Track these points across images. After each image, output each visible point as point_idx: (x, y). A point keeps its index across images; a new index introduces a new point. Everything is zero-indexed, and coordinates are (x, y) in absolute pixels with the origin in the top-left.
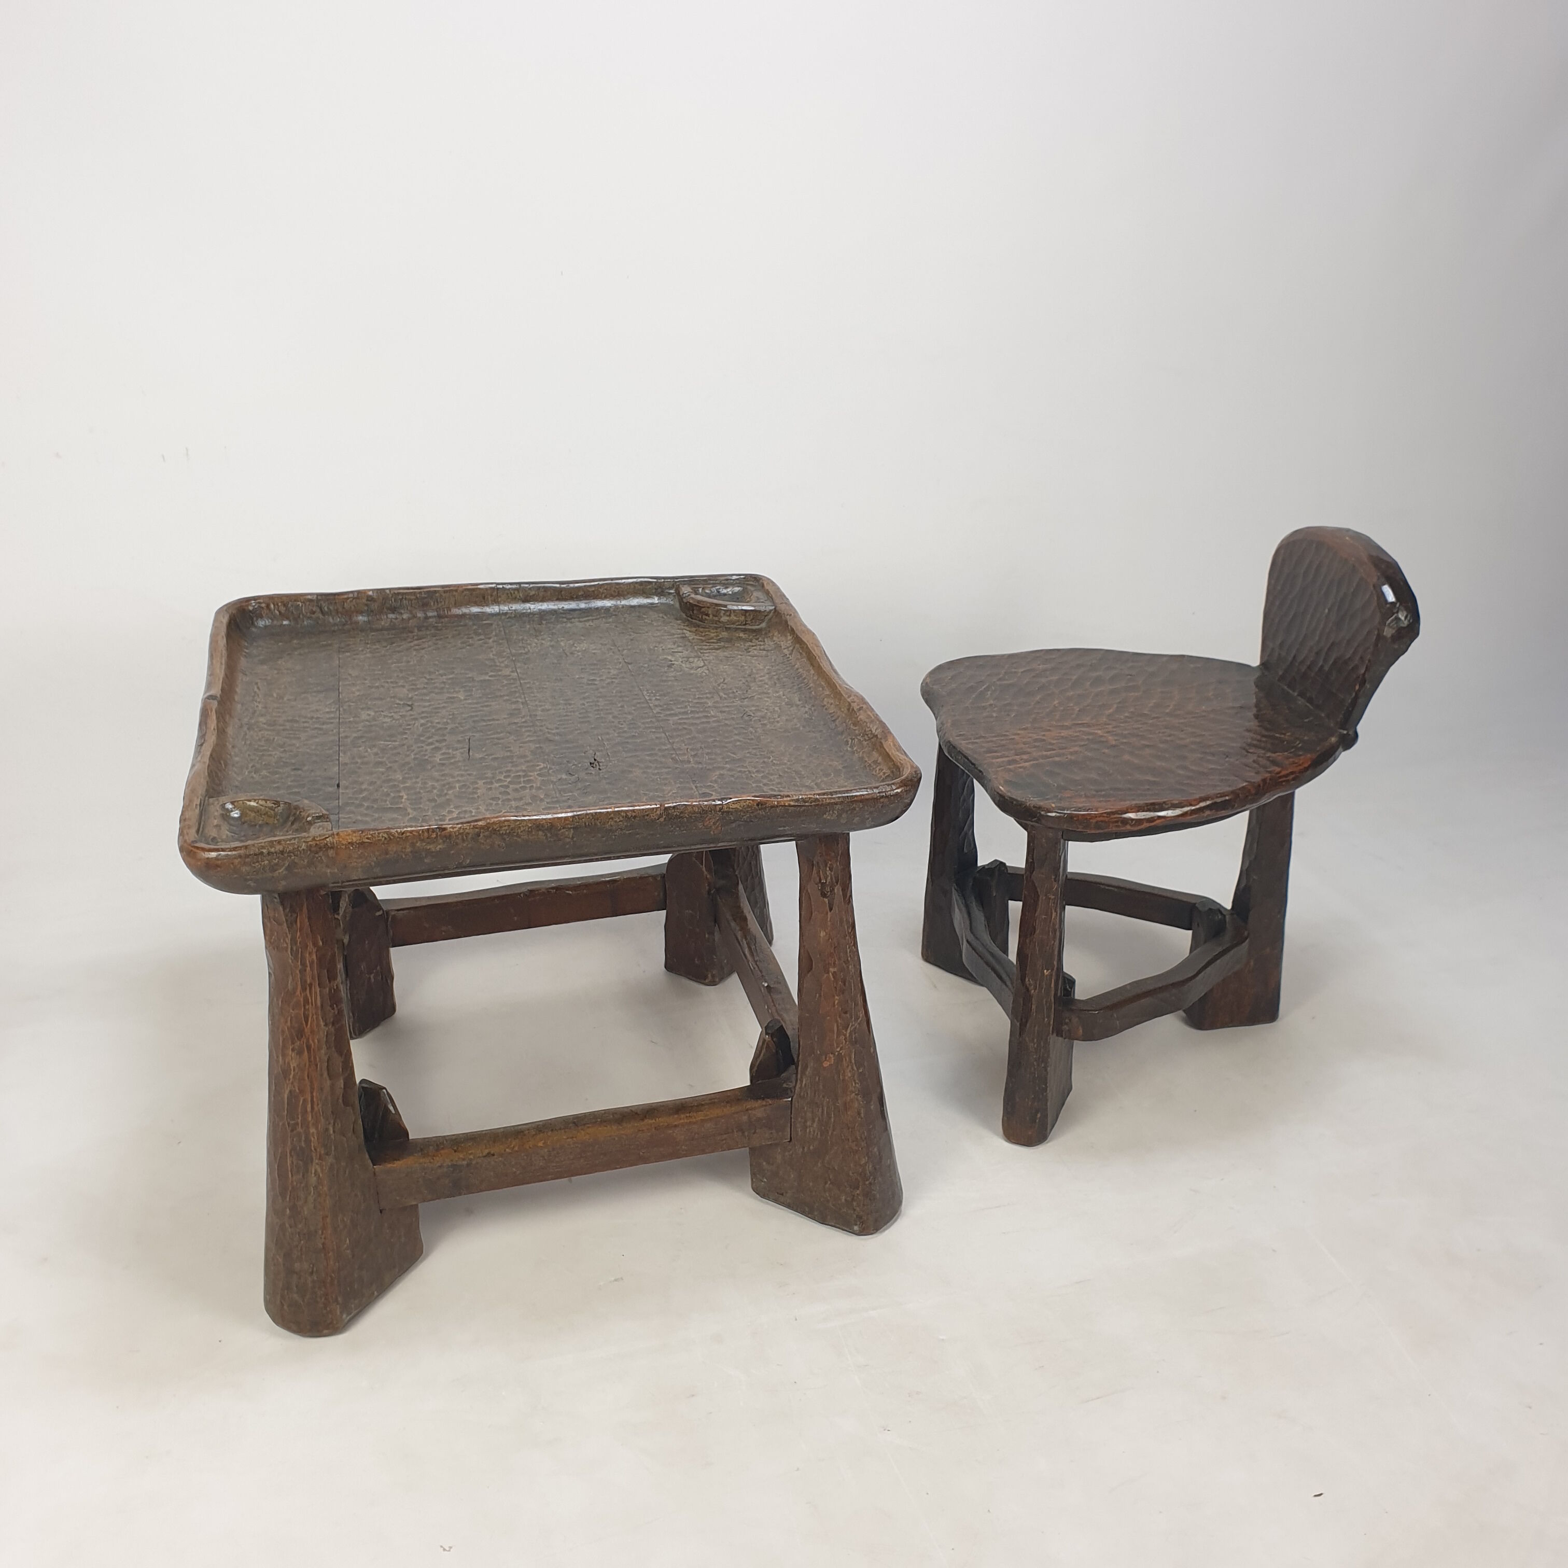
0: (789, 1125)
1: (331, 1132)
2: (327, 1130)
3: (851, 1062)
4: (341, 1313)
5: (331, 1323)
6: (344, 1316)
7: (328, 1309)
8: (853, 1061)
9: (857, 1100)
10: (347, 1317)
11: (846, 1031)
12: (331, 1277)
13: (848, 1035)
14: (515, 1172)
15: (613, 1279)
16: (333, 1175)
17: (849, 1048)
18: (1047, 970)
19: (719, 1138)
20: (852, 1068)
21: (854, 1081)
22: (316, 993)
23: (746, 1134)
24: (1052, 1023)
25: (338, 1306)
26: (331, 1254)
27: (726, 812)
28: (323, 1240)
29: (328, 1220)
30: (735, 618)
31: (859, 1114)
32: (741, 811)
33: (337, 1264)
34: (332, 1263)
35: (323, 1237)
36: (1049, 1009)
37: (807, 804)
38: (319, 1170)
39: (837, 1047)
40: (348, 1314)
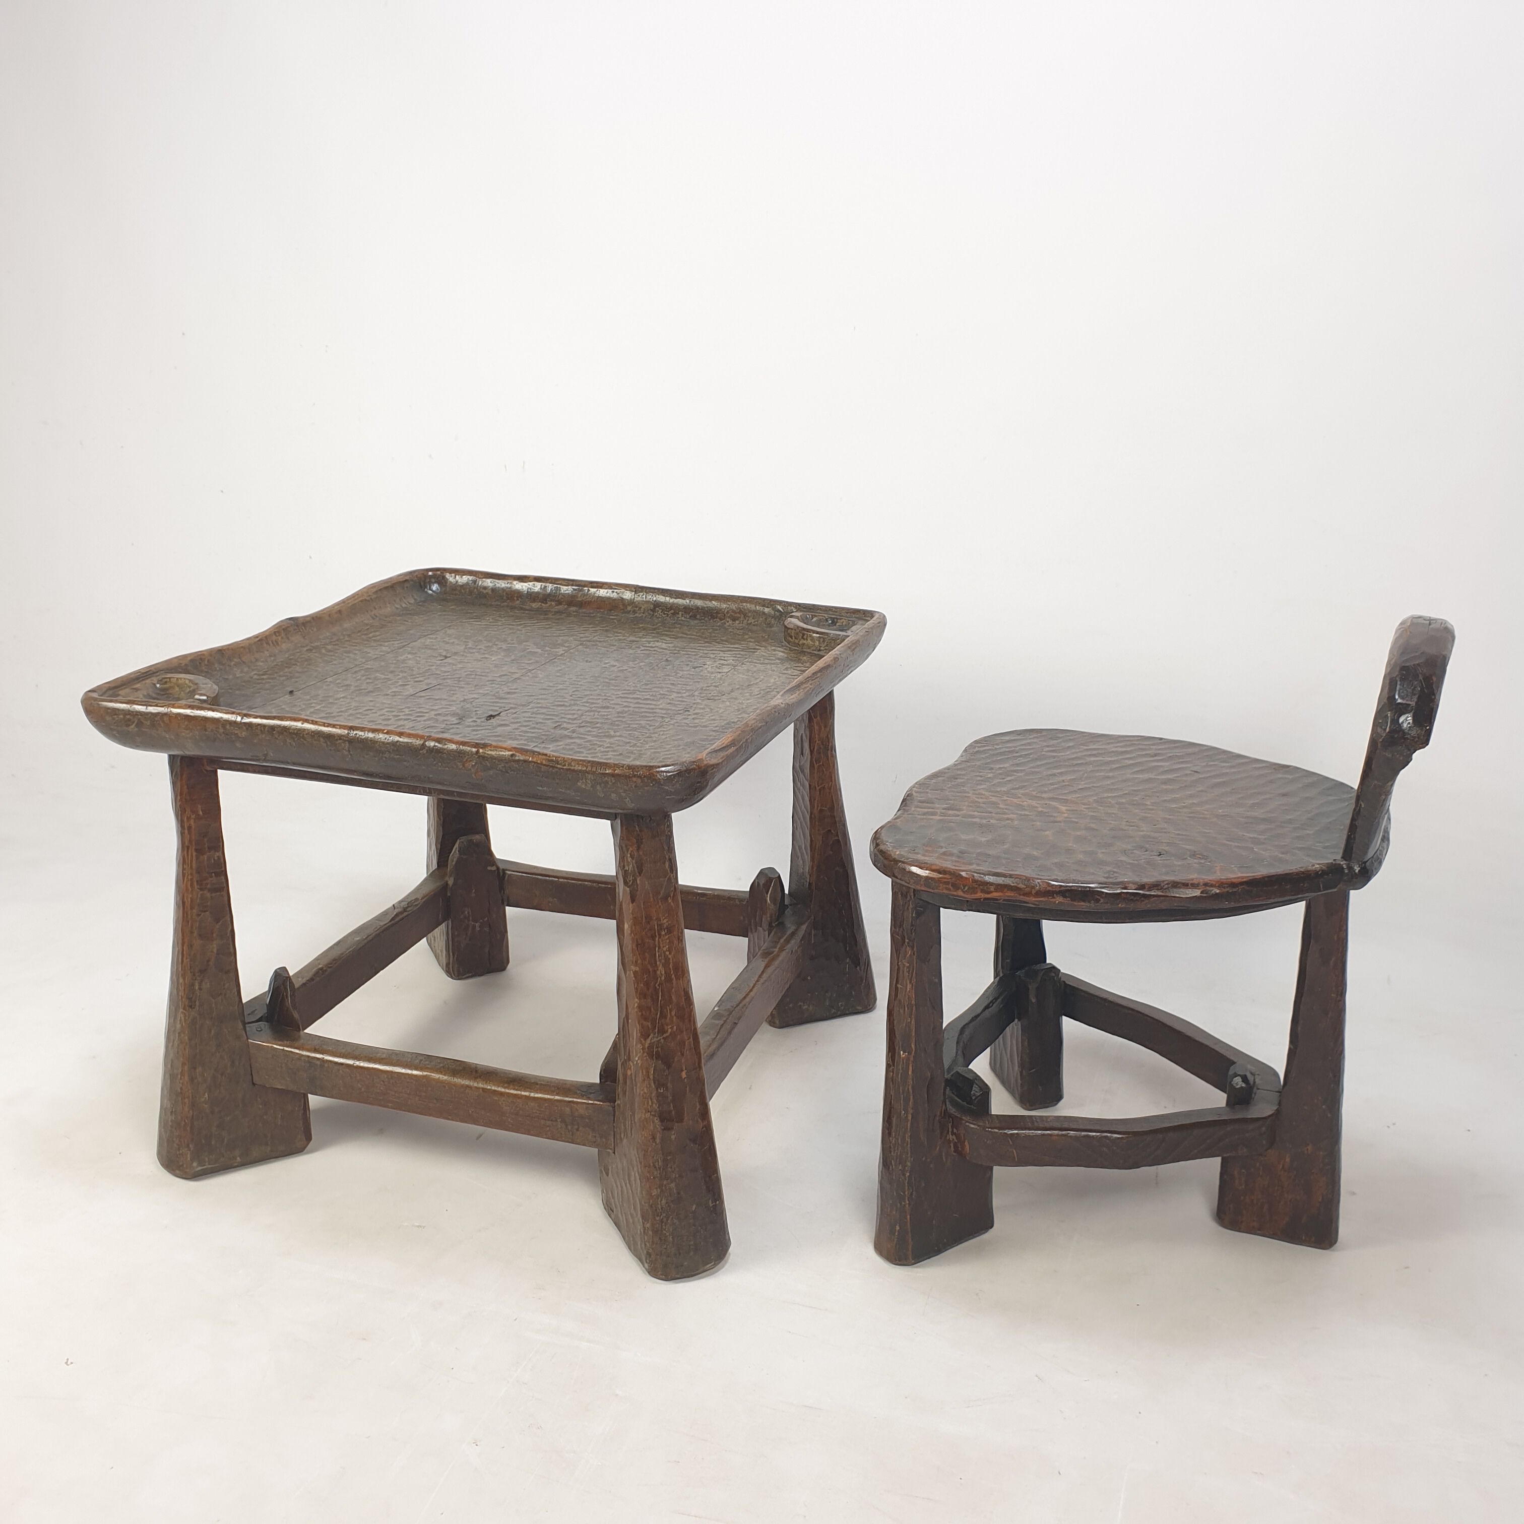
0: (613, 1134)
1: (197, 988)
2: (193, 985)
3: (648, 1077)
4: (192, 1160)
5: (182, 1165)
6: (195, 1164)
7: (181, 1152)
8: (651, 1077)
9: (653, 1122)
10: (197, 1167)
11: (645, 1040)
12: (185, 1121)
13: (647, 1046)
14: (360, 1089)
15: (418, 1224)
16: (196, 1028)
17: (647, 1059)
18: (904, 1052)
19: (543, 1122)
20: (650, 1084)
21: (651, 1099)
22: (192, 856)
23: (569, 1127)
24: (910, 1118)
25: (189, 1152)
26: (186, 1100)
27: (481, 756)
28: (181, 1085)
29: (186, 1067)
30: (811, 643)
31: (654, 1138)
32: (495, 759)
33: (191, 1112)
34: (186, 1109)
35: (181, 1081)
36: (907, 1100)
37: (559, 766)
38: (183, 1018)
39: (636, 1057)
40: (200, 1164)
